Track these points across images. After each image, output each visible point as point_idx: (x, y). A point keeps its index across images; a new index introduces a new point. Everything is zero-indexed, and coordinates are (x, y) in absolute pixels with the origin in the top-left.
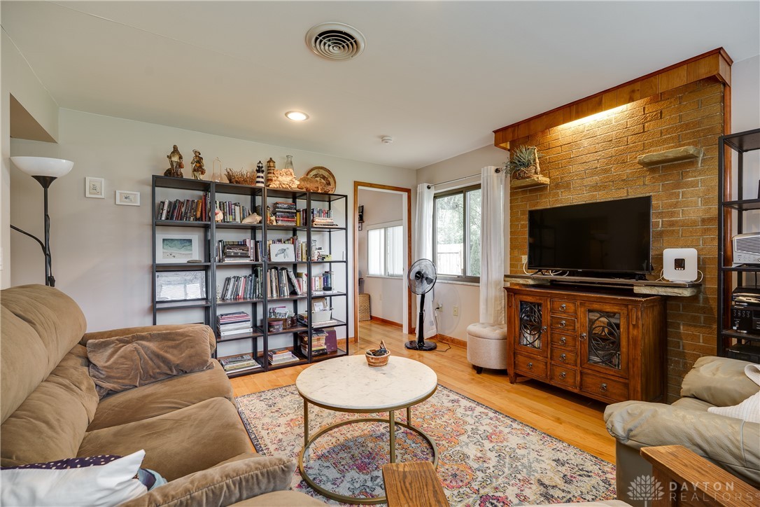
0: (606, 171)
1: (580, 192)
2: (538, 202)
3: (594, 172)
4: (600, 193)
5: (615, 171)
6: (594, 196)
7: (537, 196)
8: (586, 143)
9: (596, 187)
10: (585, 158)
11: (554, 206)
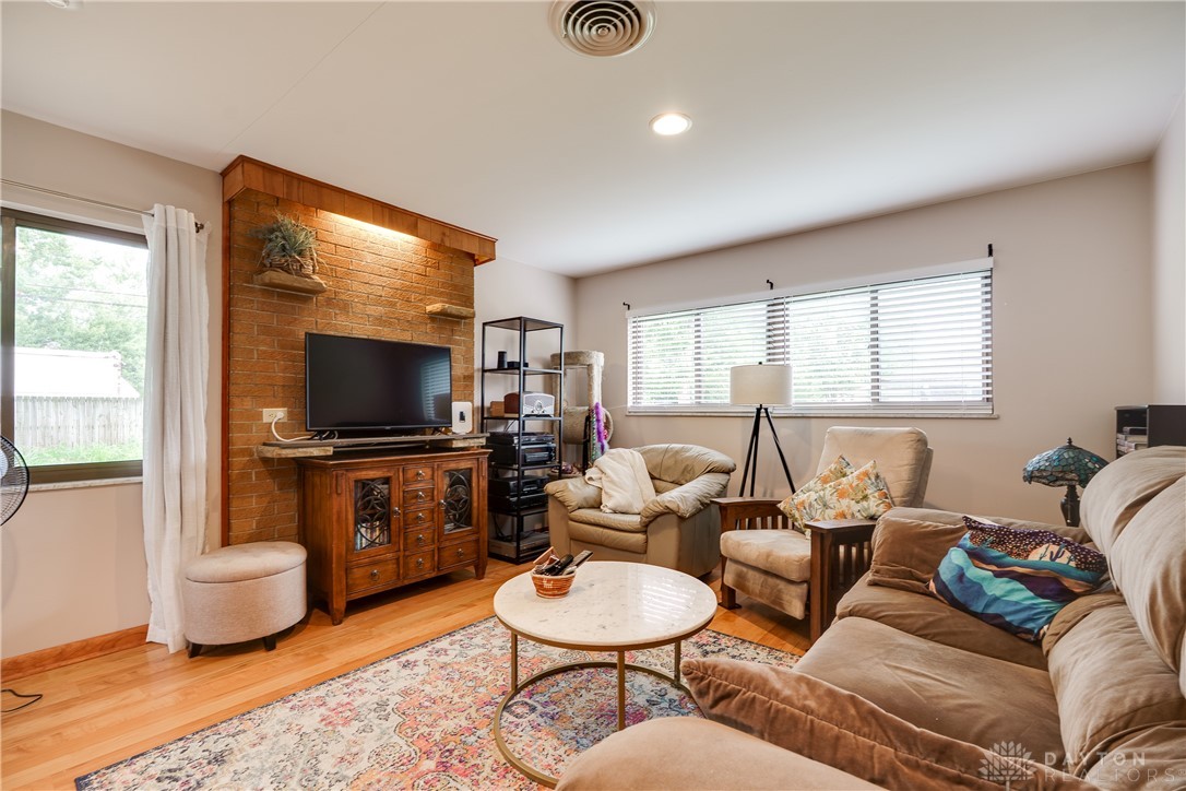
0: (393, 305)
1: (361, 321)
2: (295, 319)
3: (379, 300)
4: (385, 329)
5: (401, 308)
6: (378, 331)
7: (293, 307)
8: (369, 258)
9: (379, 320)
10: (368, 277)
11: (324, 333)
